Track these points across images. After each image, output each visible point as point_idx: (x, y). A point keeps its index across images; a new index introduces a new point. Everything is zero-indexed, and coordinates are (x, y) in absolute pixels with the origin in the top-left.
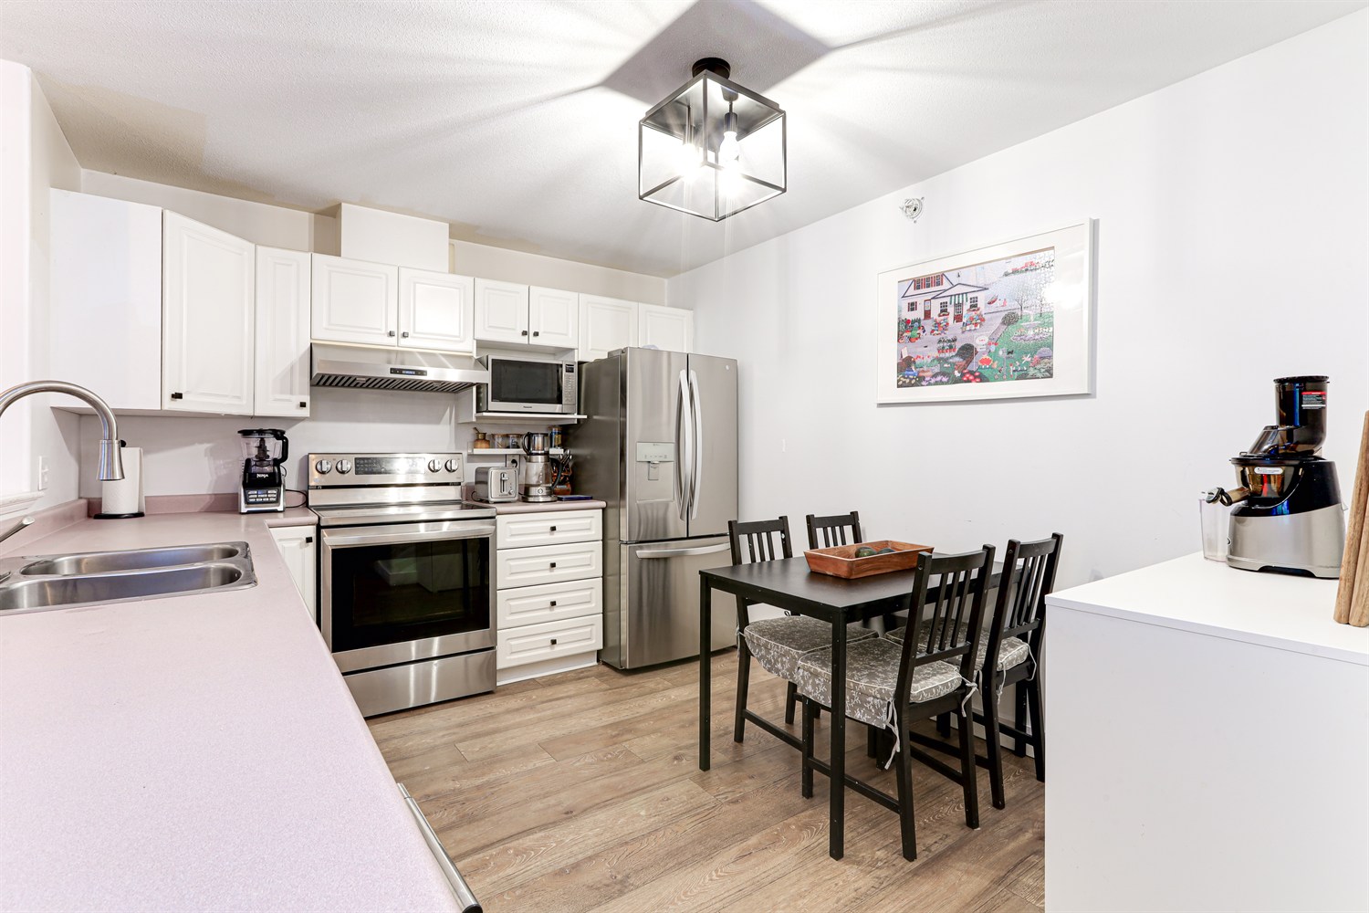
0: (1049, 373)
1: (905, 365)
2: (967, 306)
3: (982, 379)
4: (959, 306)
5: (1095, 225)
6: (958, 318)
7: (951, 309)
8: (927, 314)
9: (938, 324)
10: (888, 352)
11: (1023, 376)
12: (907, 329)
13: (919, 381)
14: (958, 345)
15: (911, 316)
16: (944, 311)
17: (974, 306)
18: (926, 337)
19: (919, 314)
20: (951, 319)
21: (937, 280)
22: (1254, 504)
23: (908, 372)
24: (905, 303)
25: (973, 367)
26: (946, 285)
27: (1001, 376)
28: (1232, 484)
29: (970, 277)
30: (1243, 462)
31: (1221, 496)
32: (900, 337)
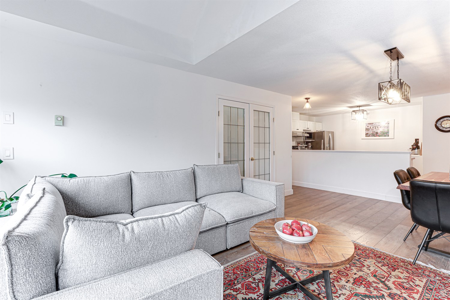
0: (388, 136)
1: (366, 134)
2: (377, 127)
3: (379, 136)
4: (375, 127)
5: (394, 120)
6: (375, 129)
7: (374, 128)
8: (370, 128)
9: (372, 129)
10: (364, 132)
11: (385, 136)
12: (367, 129)
13: (369, 136)
14: (375, 132)
15: (368, 128)
16: (373, 128)
17: (378, 127)
18: (370, 131)
19: (369, 128)
20: (374, 129)
21: (372, 124)
22: (413, 149)
23: (367, 135)
24: (367, 126)
25: (378, 135)
26: (373, 124)
27: (382, 136)
28: (411, 148)
29: (377, 124)
30: (412, 146)
31: (410, 149)
32: (366, 130)
